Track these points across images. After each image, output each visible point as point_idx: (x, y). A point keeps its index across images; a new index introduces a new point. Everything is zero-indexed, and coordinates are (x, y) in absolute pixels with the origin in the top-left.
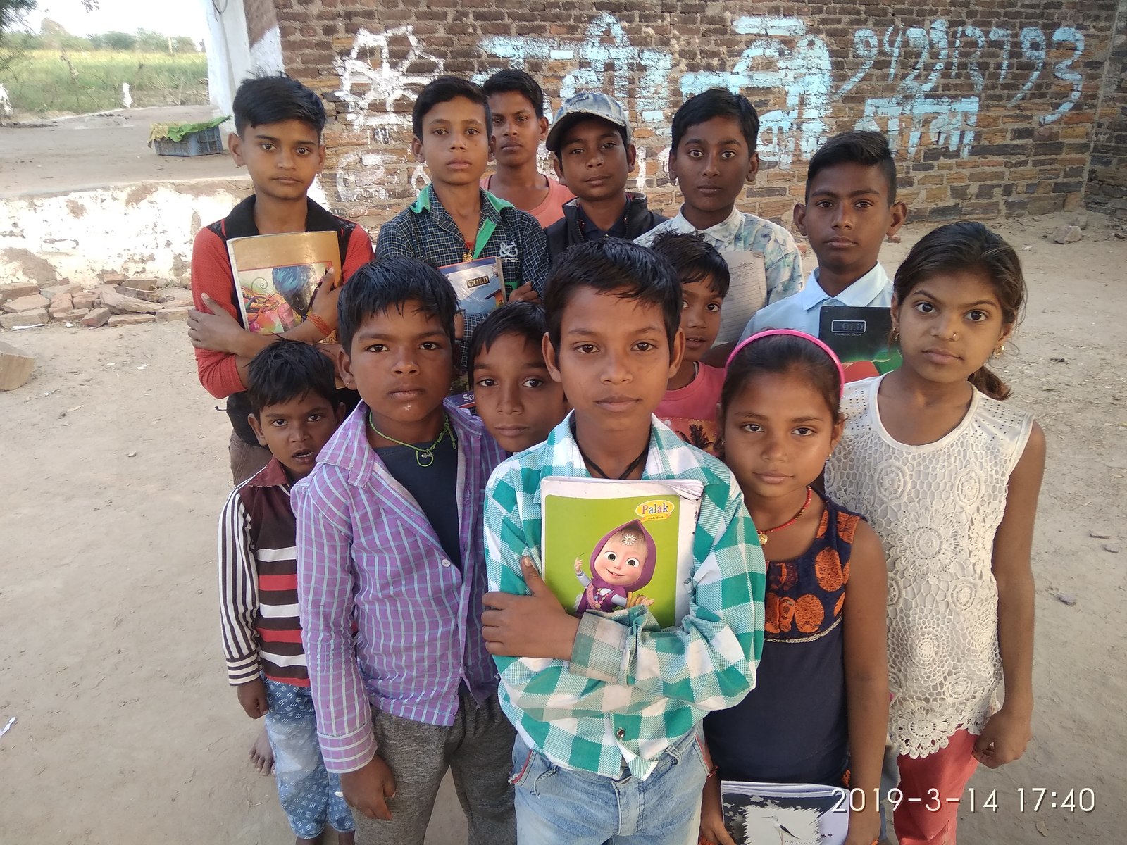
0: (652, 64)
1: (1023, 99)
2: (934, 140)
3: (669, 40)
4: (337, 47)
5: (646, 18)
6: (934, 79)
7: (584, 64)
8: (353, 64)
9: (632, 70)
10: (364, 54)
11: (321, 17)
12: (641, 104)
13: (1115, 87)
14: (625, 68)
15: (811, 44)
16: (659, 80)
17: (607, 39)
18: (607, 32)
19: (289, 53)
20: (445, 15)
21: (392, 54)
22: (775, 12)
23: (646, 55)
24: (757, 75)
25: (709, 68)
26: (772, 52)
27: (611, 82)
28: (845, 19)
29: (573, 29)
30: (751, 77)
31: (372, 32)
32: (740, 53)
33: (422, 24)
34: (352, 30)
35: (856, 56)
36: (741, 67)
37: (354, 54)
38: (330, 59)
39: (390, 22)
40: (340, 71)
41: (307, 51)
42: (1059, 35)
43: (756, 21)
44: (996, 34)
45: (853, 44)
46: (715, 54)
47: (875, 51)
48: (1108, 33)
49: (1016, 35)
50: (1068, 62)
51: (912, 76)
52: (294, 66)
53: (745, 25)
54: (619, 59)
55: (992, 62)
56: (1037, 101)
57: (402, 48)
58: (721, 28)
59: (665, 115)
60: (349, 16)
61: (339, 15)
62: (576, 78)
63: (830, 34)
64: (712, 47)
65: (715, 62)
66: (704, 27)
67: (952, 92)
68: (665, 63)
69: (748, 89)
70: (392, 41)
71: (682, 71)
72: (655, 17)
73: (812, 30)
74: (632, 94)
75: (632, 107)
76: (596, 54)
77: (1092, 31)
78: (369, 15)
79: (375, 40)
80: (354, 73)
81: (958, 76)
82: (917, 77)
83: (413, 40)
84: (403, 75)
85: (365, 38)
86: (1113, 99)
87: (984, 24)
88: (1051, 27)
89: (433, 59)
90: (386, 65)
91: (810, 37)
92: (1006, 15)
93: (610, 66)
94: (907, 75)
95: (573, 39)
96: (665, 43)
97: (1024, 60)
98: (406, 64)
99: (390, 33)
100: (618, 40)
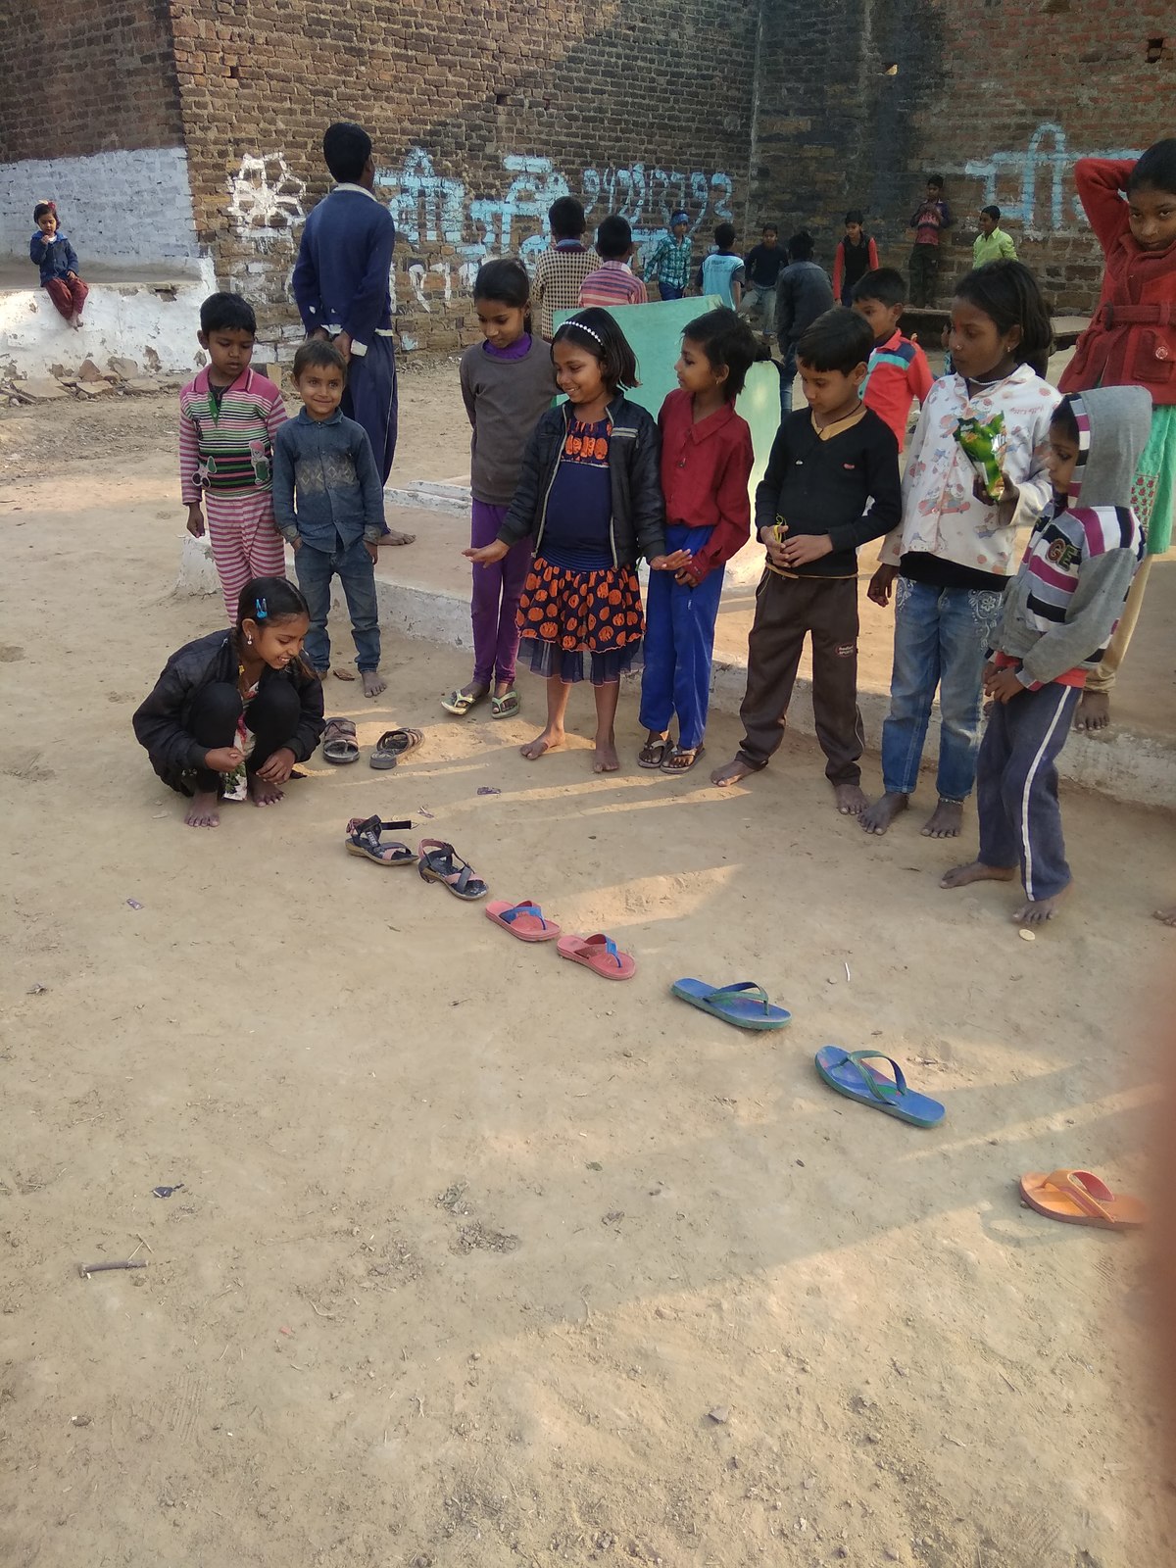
0: (451, 192)
1: (696, 231)
2: (641, 264)
3: (461, 172)
4: (229, 167)
5: (445, 154)
6: (638, 213)
7: (404, 190)
8: (242, 184)
9: (438, 196)
10: (250, 175)
11: (215, 143)
12: (445, 225)
13: (755, 223)
14: (433, 194)
15: (556, 180)
16: (457, 206)
17: (419, 169)
18: (419, 164)
19: (193, 173)
20: (306, 144)
21: (269, 177)
22: (530, 153)
23: (447, 184)
24: (522, 205)
25: (490, 198)
26: (531, 187)
27: (423, 207)
28: (578, 160)
29: (395, 160)
30: (518, 206)
31: (254, 157)
32: (510, 185)
33: (289, 152)
34: (239, 155)
35: (586, 192)
36: (511, 198)
37: (241, 175)
38: (224, 179)
39: (267, 148)
40: (231, 190)
41: (206, 171)
42: (716, 179)
43: (519, 159)
44: (676, 177)
45: (583, 182)
46: (492, 186)
47: (598, 188)
48: (746, 179)
49: (688, 179)
50: (723, 202)
51: (623, 211)
52: (197, 183)
53: (512, 163)
54: (428, 187)
55: (674, 200)
56: (705, 234)
57: (275, 171)
58: (496, 164)
59: (462, 235)
60: (237, 142)
61: (230, 141)
62: (399, 201)
63: (568, 172)
64: (490, 180)
65: (493, 192)
66: (485, 163)
67: (650, 225)
68: (460, 192)
69: (516, 216)
70: (270, 165)
71: (471, 199)
72: (451, 154)
73: (556, 169)
74: (438, 217)
75: (438, 227)
76: (412, 182)
77: (735, 177)
78: (251, 142)
79: (256, 164)
80: (241, 192)
81: (653, 211)
82: (627, 211)
83: (283, 165)
84: (277, 194)
85: (250, 163)
86: (754, 233)
87: (667, 169)
88: (709, 173)
89: (298, 181)
90: (265, 186)
91: (555, 175)
92: (681, 161)
93: (422, 193)
94: (621, 209)
95: (395, 169)
96: (459, 175)
97: (695, 199)
98: (280, 185)
99: (267, 158)
100: (426, 171)
